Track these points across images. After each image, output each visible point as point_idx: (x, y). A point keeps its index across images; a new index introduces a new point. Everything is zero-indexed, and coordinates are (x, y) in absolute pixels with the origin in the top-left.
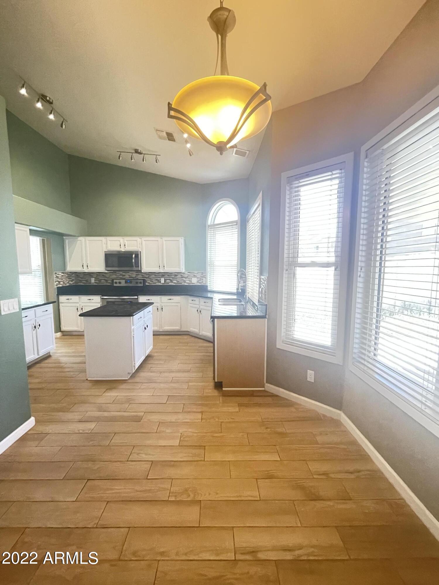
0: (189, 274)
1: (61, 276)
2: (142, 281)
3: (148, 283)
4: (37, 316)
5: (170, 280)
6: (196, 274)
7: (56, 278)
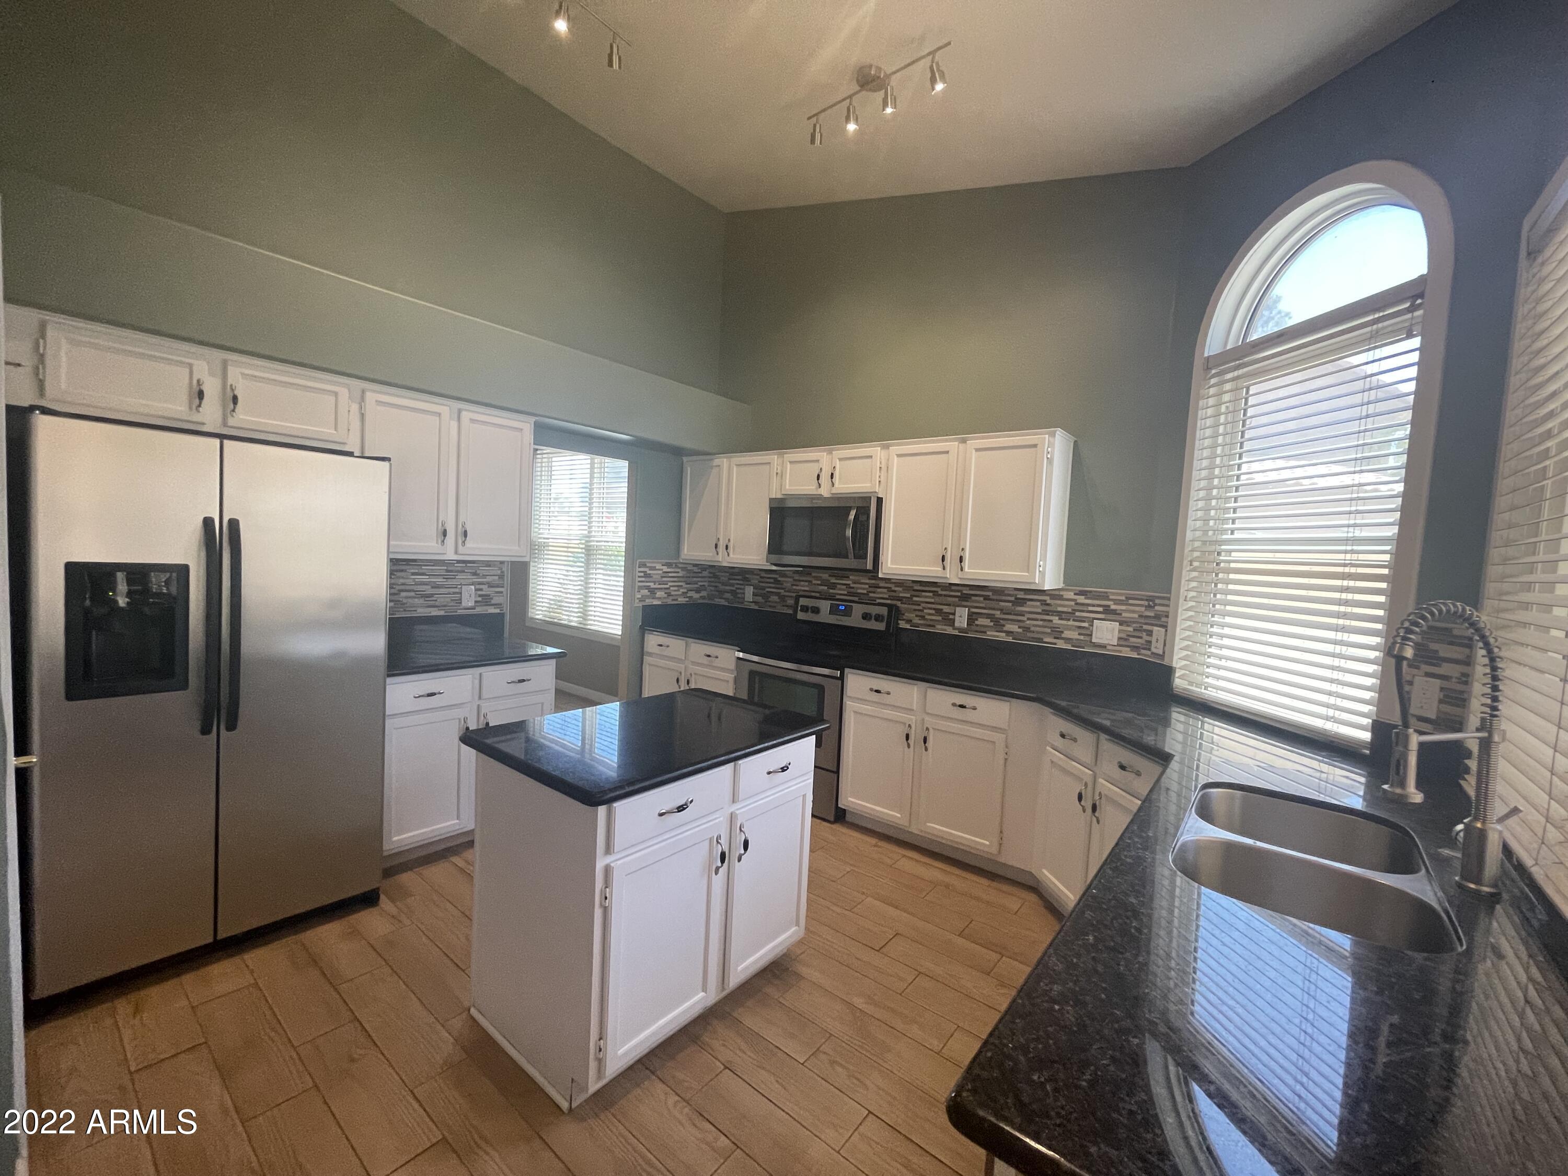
0: (1081, 599)
1: (660, 572)
2: (884, 611)
3: (909, 621)
4: (485, 695)
5: (988, 616)
6: (1117, 602)
7: (643, 579)
